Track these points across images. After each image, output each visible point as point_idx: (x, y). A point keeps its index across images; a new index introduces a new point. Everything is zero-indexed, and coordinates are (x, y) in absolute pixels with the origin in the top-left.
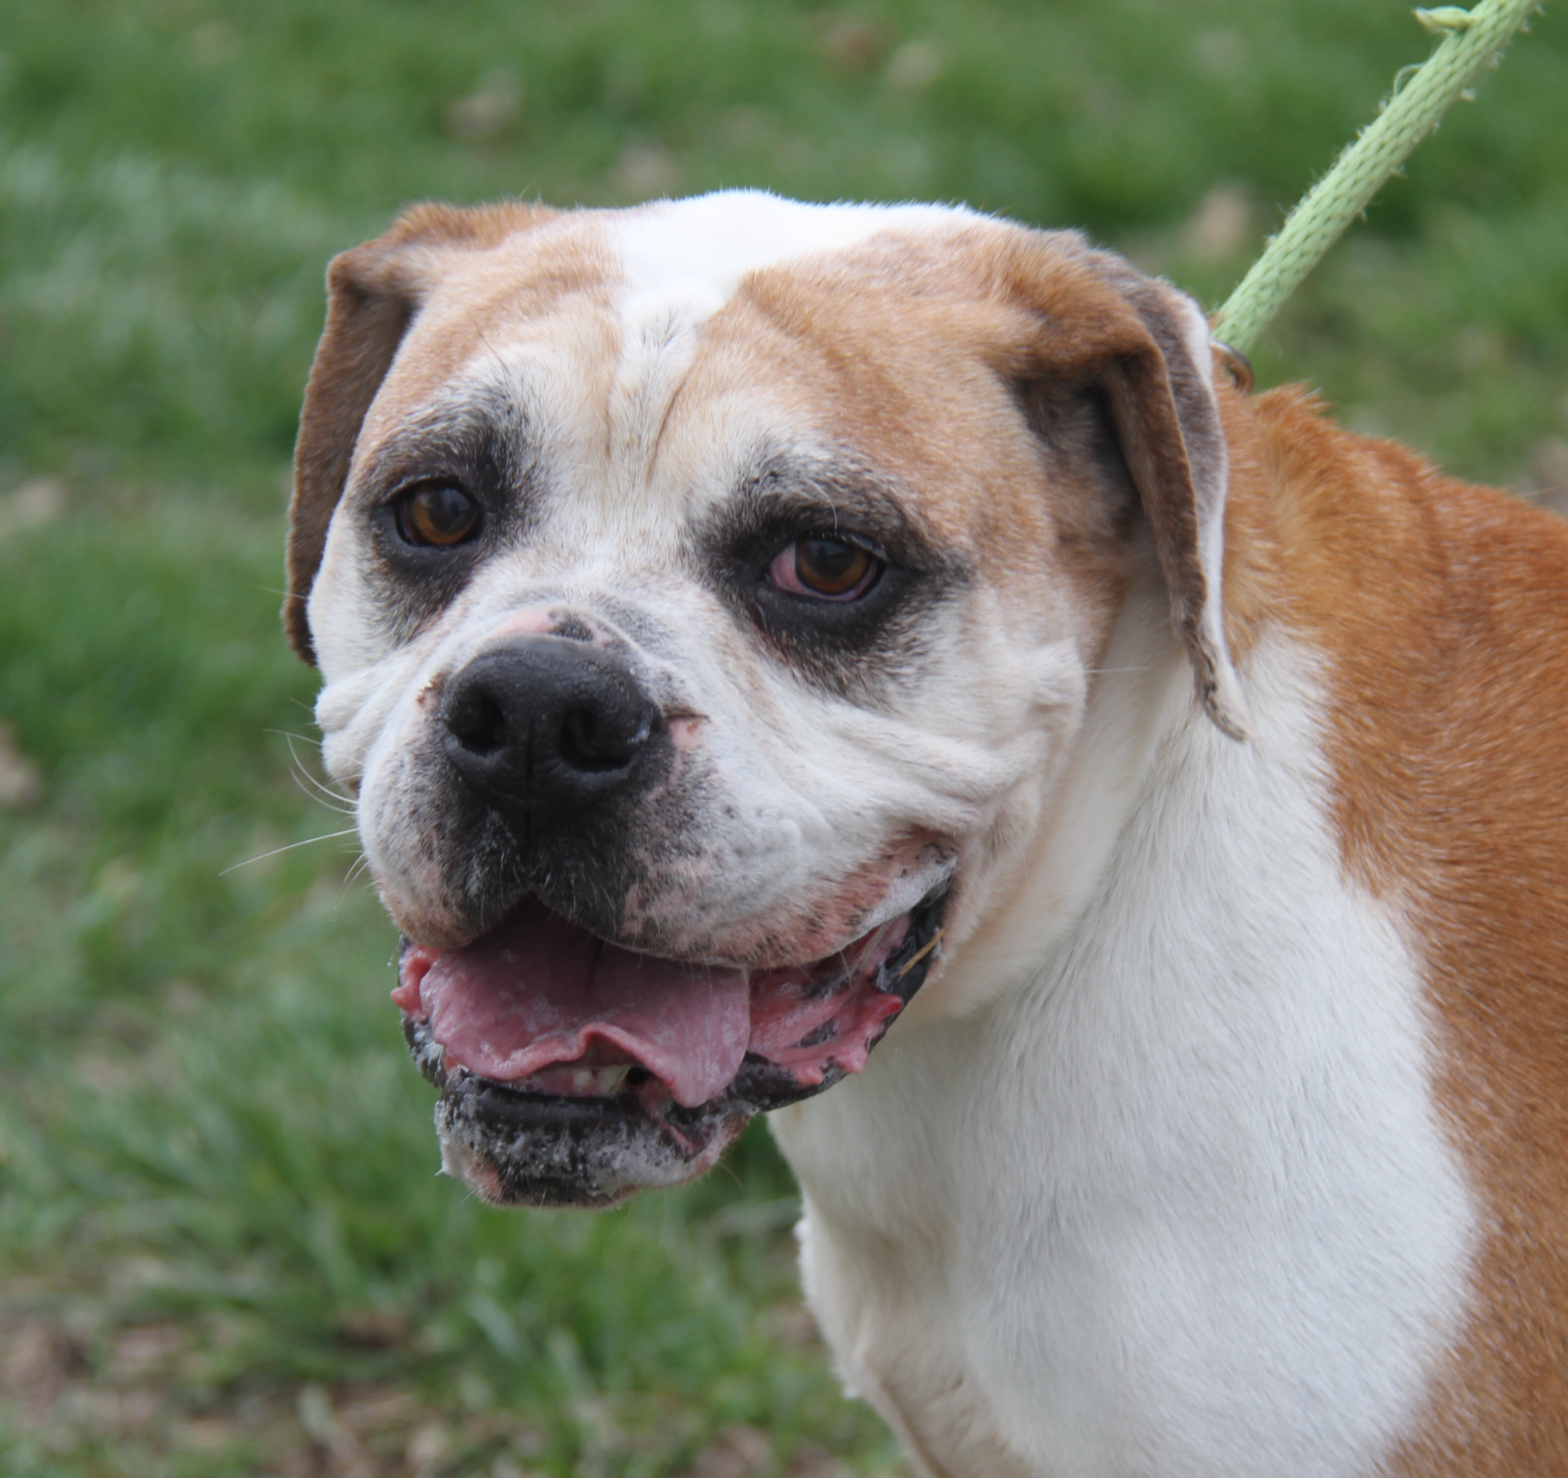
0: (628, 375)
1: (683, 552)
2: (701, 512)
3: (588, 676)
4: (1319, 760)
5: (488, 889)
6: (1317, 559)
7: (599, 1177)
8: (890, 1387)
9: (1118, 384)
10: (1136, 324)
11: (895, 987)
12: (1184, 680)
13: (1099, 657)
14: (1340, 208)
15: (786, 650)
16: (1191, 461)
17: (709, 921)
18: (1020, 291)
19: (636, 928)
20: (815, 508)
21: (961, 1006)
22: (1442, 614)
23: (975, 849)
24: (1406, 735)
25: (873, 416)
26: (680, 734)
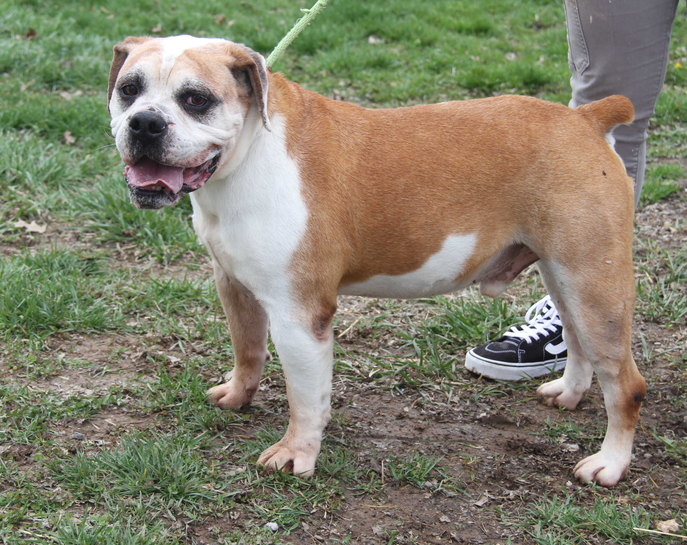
0: (163, 67)
1: (172, 97)
2: (175, 90)
3: (154, 117)
4: (284, 136)
5: (137, 154)
6: (283, 102)
7: (157, 204)
8: (209, 243)
9: (249, 70)
10: (252, 60)
11: (209, 172)
12: (261, 121)
13: (246, 116)
14: (287, 42)
15: (190, 114)
16: (262, 84)
17: (177, 159)
18: (232, 54)
19: (164, 160)
20: (195, 91)
21: (222, 177)
22: (304, 112)
23: (224, 148)
24: (298, 132)
25: (206, 74)
26: (170, 126)
